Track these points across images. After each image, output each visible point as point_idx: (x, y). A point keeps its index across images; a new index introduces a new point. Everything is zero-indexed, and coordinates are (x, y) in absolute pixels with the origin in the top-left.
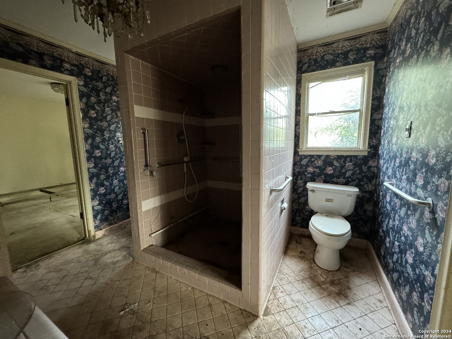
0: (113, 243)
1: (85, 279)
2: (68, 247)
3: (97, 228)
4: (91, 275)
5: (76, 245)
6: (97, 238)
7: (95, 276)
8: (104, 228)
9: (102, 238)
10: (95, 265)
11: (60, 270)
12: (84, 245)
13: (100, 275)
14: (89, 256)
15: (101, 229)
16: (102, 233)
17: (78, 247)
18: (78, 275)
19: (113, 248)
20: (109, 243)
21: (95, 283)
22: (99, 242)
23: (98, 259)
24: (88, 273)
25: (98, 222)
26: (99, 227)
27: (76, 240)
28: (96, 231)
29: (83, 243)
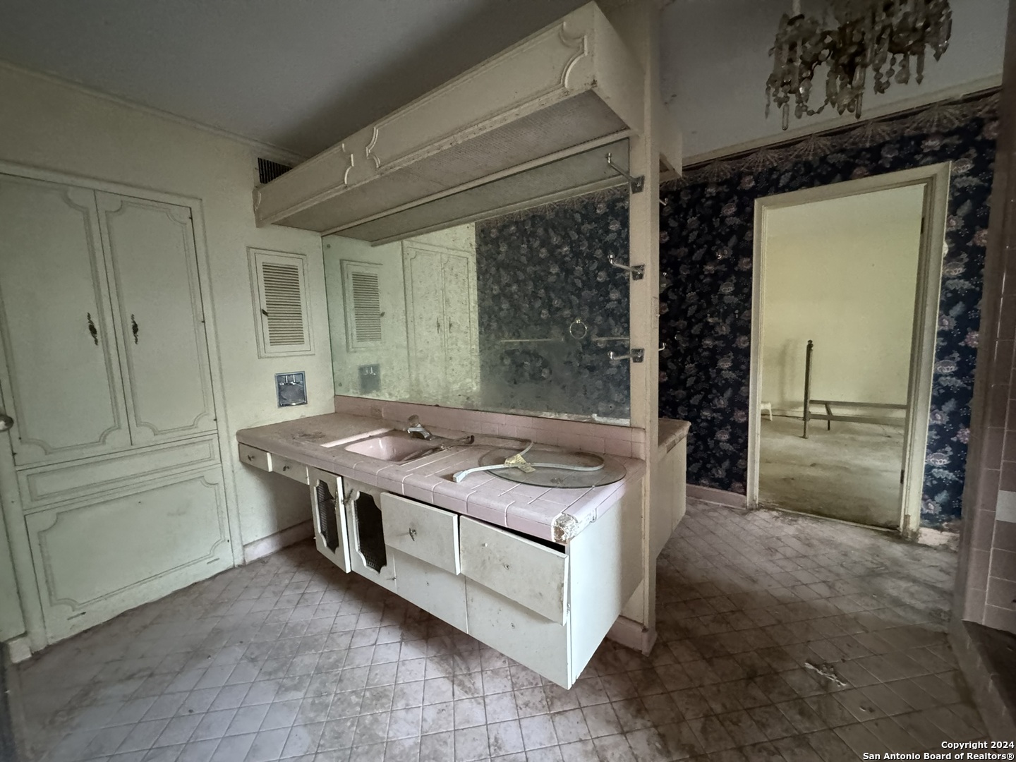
0: (948, 573)
1: (824, 582)
2: (855, 524)
3: (929, 519)
4: (838, 585)
5: (873, 530)
6: (920, 541)
7: (841, 591)
8: (950, 530)
9: (935, 549)
10: (862, 578)
11: (810, 545)
12: (887, 537)
13: (850, 597)
14: (870, 559)
15: (941, 529)
16: (940, 539)
17: (873, 533)
18: (822, 570)
19: (933, 581)
20: (937, 566)
21: (827, 599)
22: (920, 551)
23: (880, 575)
24: (837, 578)
25: (933, 508)
26: (937, 521)
27: (882, 521)
28: (922, 526)
29: (887, 534)
